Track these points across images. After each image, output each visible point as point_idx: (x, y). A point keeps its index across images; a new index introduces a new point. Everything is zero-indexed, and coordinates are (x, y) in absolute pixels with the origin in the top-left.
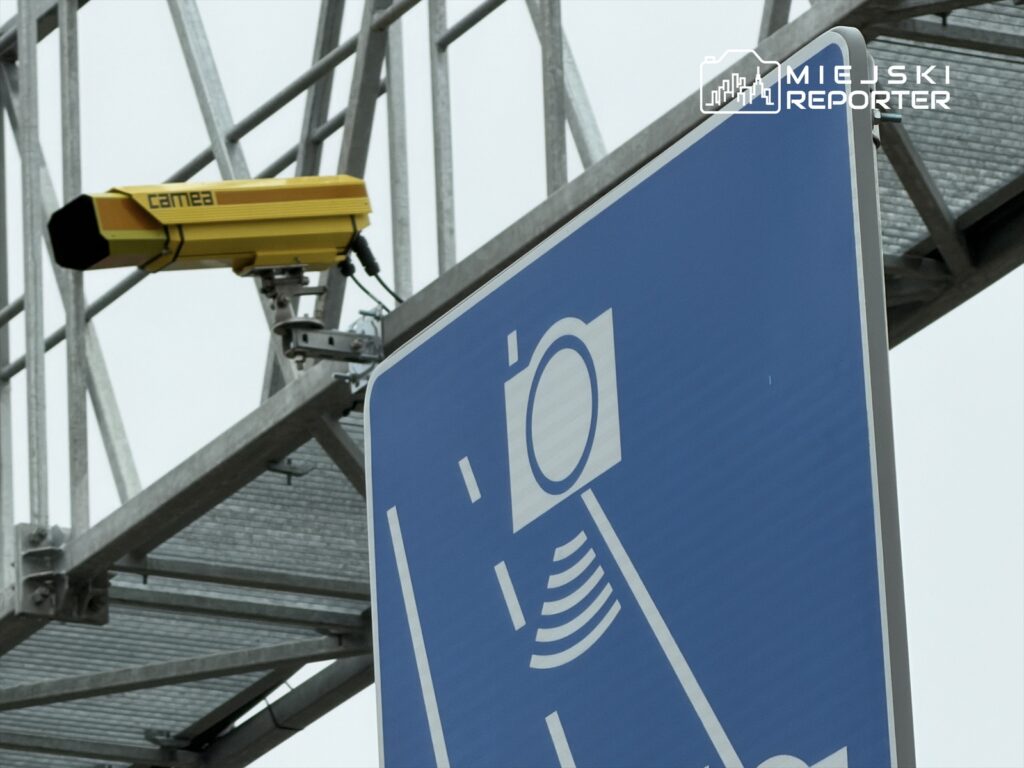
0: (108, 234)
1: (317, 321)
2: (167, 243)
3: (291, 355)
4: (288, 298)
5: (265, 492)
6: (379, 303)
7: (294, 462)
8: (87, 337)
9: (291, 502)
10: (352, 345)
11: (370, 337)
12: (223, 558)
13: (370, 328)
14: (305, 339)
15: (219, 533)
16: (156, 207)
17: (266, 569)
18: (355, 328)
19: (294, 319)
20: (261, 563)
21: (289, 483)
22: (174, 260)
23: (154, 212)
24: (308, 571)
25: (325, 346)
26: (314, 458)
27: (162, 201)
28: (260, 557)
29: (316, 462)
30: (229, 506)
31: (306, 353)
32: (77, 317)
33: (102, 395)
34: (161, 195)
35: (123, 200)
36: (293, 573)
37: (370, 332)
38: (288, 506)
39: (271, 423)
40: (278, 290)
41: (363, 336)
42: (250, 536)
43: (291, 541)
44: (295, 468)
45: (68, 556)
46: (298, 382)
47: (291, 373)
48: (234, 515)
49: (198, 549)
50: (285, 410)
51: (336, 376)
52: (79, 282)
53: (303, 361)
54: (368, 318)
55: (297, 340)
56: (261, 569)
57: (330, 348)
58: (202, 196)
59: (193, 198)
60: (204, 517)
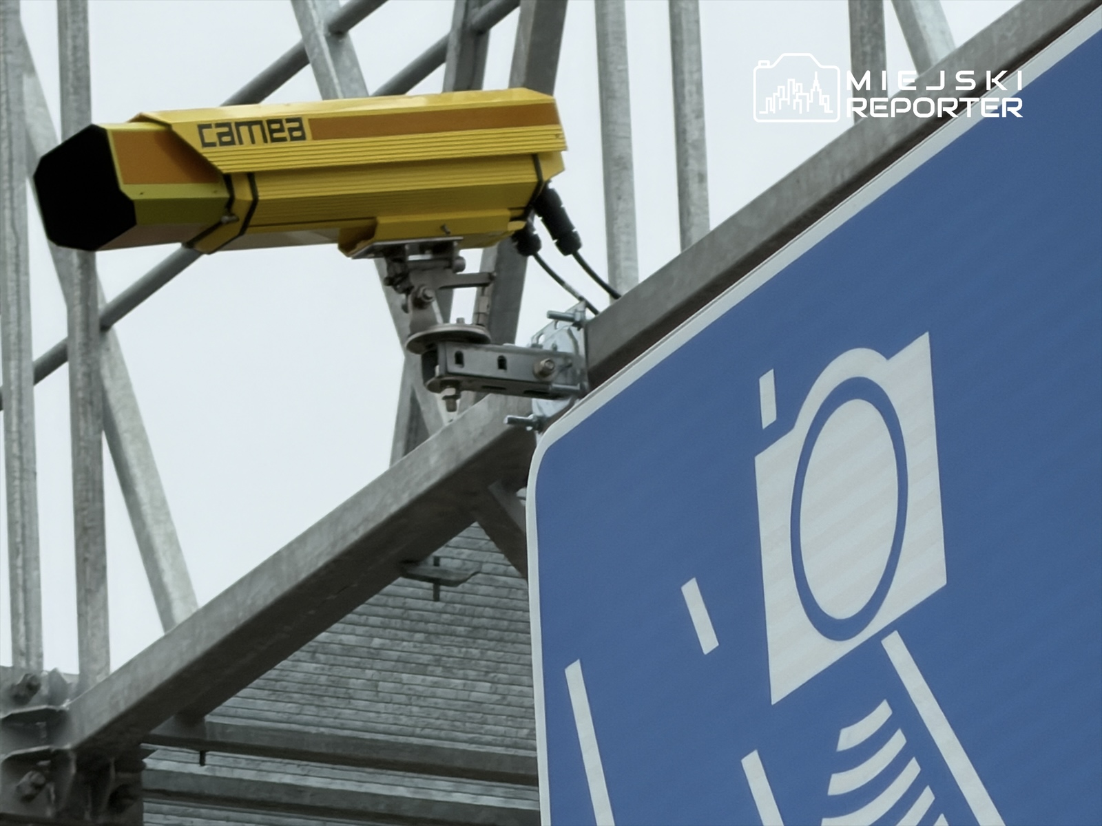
0: (131, 191)
1: (480, 331)
2: (231, 201)
3: (436, 387)
4: (430, 294)
5: (398, 612)
6: (581, 299)
7: (443, 562)
8: (104, 358)
9: (440, 628)
10: (537, 370)
11: (565, 356)
12: (329, 721)
13: (565, 341)
14: (459, 359)
15: (323, 679)
16: (213, 145)
17: (402, 739)
18: (541, 340)
19: (441, 327)
20: (394, 728)
21: (436, 598)
22: (242, 231)
23: (207, 153)
24: (471, 742)
25: (492, 371)
26: (478, 556)
27: (220, 135)
28: (391, 719)
29: (481, 563)
30: (339, 635)
31: (460, 383)
32: (87, 327)
33: (131, 452)
34: (219, 125)
35: (157, 133)
36: (447, 744)
37: (566, 347)
38: (437, 634)
39: (405, 499)
40: (414, 280)
41: (554, 353)
42: (374, 685)
43: (439, 691)
44: (445, 572)
45: (75, 721)
46: (449, 430)
47: (438, 415)
48: (348, 650)
49: (291, 707)
50: (428, 477)
51: (511, 421)
52: (88, 269)
53: (456, 397)
54: (561, 324)
55: (446, 362)
56: (391, 738)
57: (501, 374)
58: (287, 126)
59: (273, 129)
60: (298, 654)
